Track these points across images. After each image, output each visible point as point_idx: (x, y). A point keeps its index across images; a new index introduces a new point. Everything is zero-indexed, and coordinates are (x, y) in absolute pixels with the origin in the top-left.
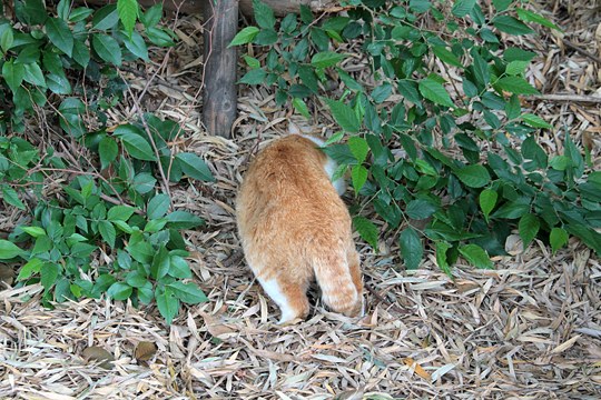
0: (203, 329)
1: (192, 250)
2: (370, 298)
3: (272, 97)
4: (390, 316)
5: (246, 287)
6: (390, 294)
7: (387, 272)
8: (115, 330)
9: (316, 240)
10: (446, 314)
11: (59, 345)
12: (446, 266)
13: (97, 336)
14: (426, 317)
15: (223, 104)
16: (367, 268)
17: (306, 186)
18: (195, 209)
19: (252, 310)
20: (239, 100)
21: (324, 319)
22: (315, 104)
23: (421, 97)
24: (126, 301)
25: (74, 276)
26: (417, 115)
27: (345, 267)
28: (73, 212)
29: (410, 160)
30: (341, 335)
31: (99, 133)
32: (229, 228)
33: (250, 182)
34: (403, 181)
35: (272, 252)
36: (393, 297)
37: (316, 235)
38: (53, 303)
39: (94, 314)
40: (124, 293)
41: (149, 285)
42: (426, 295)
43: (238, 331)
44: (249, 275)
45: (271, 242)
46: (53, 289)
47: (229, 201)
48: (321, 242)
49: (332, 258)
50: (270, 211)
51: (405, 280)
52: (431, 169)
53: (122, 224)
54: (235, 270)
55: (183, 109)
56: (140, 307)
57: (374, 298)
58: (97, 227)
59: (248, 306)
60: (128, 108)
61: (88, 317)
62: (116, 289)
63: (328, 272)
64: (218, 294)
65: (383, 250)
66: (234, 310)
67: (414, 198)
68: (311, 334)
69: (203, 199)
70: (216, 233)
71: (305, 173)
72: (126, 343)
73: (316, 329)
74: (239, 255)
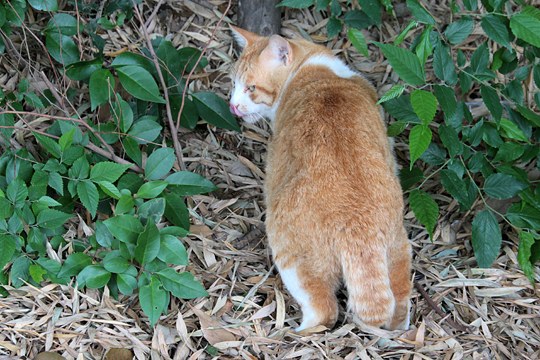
0: (197, 333)
1: (198, 223)
2: (420, 303)
3: (326, 21)
4: (442, 332)
5: (261, 280)
6: (446, 300)
7: (447, 270)
8: (82, 328)
9: (348, 230)
10: (518, 333)
11: (8, 346)
12: (527, 266)
13: (58, 335)
14: (490, 336)
15: (262, 28)
16: (422, 262)
17: (348, 159)
18: (211, 166)
19: (264, 311)
20: (284, 23)
21: (356, 331)
22: (381, 33)
23: (511, 37)
24: (103, 289)
25: (38, 253)
26: (505, 62)
27: (383, 267)
28: (46, 167)
29: (492, 119)
30: (374, 354)
31: (92, 62)
32: (253, 193)
33: (285, 139)
34: (482, 147)
35: (293, 236)
36: (450, 305)
37: (349, 223)
38: (8, 288)
39: (58, 305)
40: (100, 279)
41: (133, 271)
42: (494, 303)
43: (242, 339)
44: (267, 263)
45: (293, 222)
46: (9, 269)
47: (257, 158)
48: (355, 233)
49: (366, 254)
50: (298, 183)
51: (468, 283)
52: (520, 133)
53: (109, 186)
54: (249, 254)
55: (212, 31)
56: (121, 298)
57: (426, 304)
58: (75, 189)
59: (261, 304)
60: (143, 26)
61: (49, 309)
62: (89, 273)
63: (359, 271)
64: (223, 286)
65: (447, 238)
66: (241, 309)
67: (495, 171)
68: (337, 349)
69: (224, 153)
70: (233, 201)
71: (352, 141)
72: (96, 346)
73: (342, 343)
74: (258, 232)
